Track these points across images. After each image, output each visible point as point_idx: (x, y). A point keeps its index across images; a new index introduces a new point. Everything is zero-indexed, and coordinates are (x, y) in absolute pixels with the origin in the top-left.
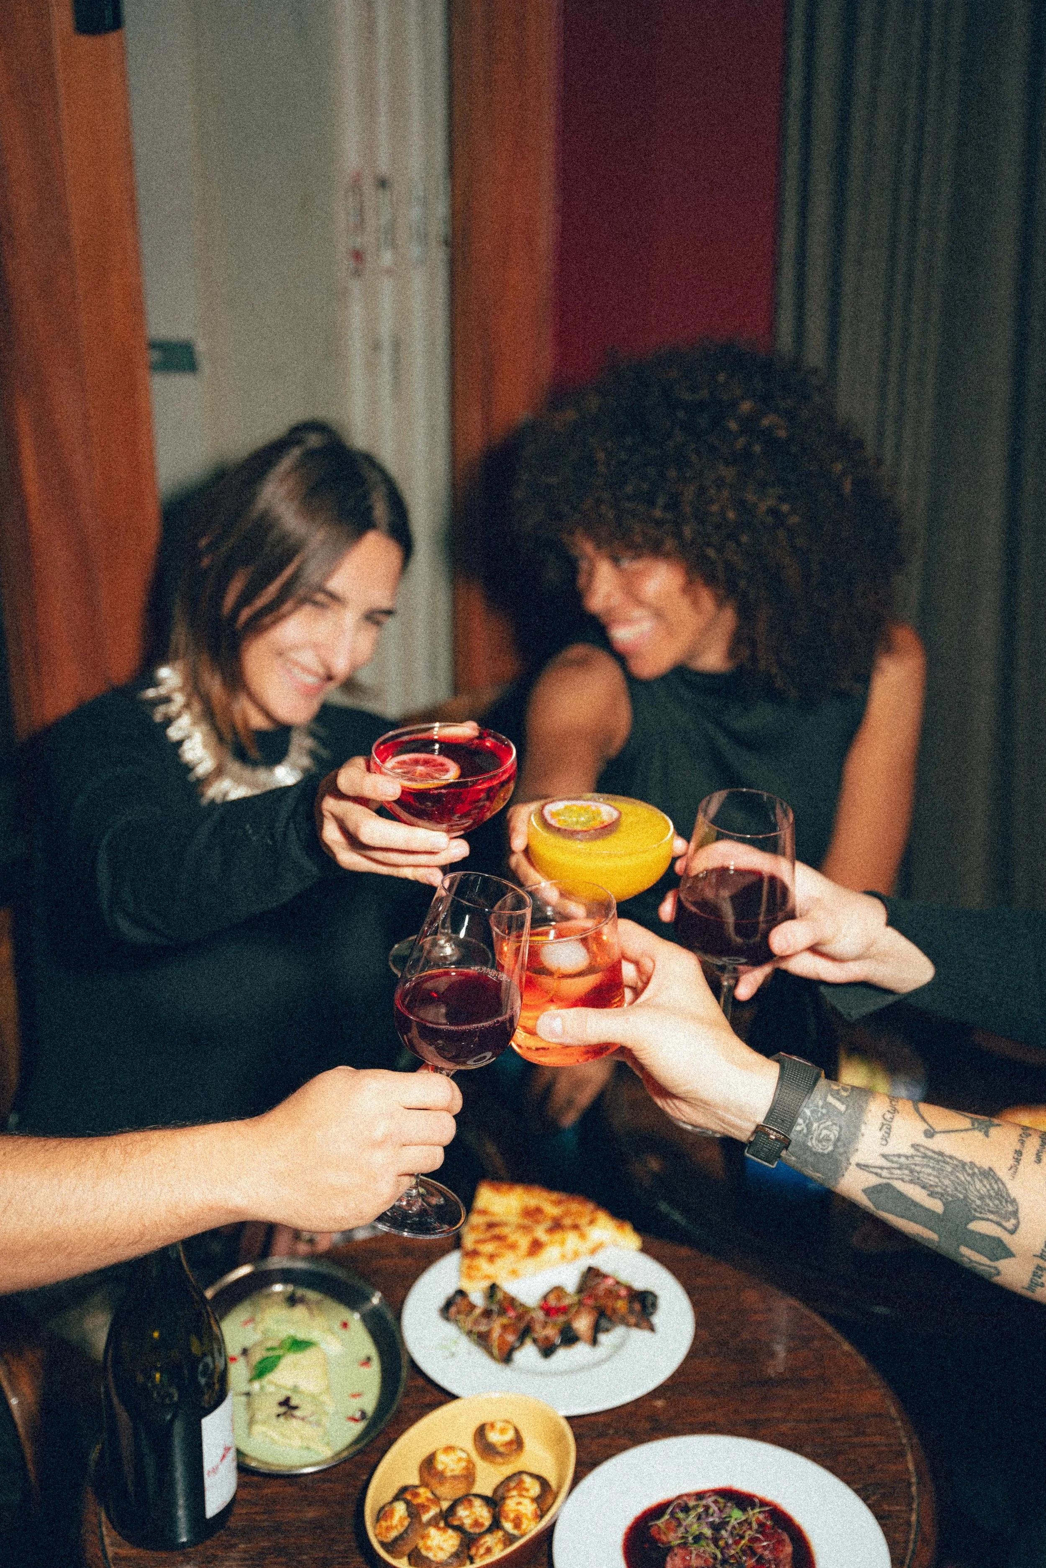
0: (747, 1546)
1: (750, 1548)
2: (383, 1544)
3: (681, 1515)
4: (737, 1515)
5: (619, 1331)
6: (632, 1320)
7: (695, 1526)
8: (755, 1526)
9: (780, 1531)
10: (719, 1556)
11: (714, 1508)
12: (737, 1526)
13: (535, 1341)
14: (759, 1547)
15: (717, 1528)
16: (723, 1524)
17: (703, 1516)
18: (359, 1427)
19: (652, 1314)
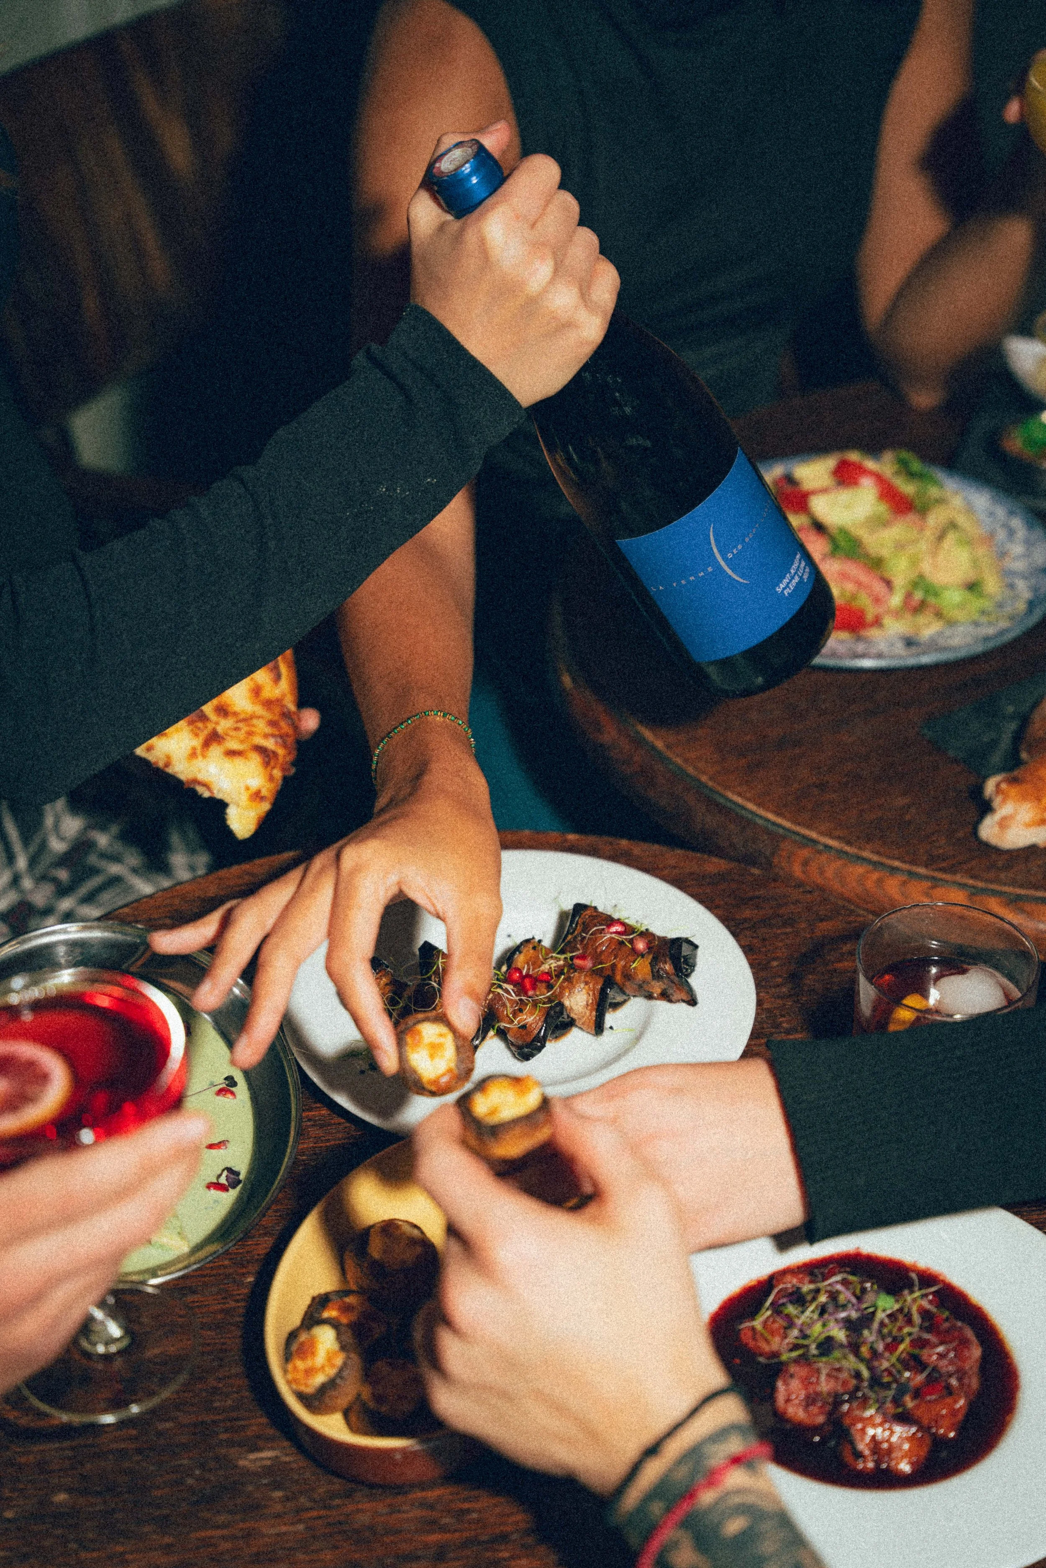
0: (908, 1353)
1: (915, 1358)
2: (302, 1397)
3: (791, 1309)
4: (886, 1304)
5: (635, 1007)
6: (657, 988)
7: (817, 1328)
8: (916, 1318)
9: (959, 1324)
10: (866, 1373)
11: (845, 1295)
12: (887, 1321)
13: (502, 1034)
14: (932, 1356)
15: (853, 1327)
16: (867, 1319)
17: (830, 1308)
18: (229, 1197)
19: (688, 975)
